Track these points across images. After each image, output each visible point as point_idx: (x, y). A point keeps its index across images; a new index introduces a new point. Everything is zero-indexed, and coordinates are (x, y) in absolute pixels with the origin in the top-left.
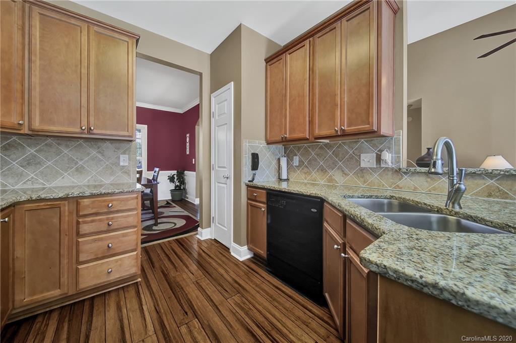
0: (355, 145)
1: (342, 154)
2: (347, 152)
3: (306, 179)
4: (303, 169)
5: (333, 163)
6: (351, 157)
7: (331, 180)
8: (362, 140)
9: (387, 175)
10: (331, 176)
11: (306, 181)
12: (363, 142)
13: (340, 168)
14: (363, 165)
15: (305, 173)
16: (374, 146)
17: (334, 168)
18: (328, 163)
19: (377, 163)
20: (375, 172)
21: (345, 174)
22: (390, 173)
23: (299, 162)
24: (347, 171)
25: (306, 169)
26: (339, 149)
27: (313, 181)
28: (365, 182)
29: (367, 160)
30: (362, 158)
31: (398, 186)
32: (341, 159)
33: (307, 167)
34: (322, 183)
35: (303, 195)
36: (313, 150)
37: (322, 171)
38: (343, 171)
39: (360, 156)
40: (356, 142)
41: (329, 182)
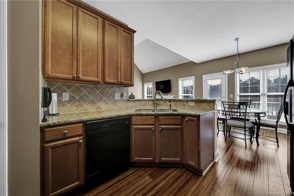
0: (112, 88)
1: (106, 93)
2: (108, 92)
3: (77, 110)
4: (74, 103)
5: (100, 98)
6: (110, 95)
7: (99, 108)
8: (115, 87)
9: (124, 102)
10: (99, 105)
11: (77, 112)
12: (116, 88)
13: (104, 101)
14: (116, 99)
15: (77, 106)
16: (120, 90)
17: (101, 101)
18: (97, 98)
19: (121, 97)
20: (120, 101)
21: (107, 104)
22: (125, 102)
23: (70, 97)
24: (108, 102)
25: (78, 103)
26: (104, 90)
27: (85, 111)
28: (116, 106)
29: (117, 96)
30: (115, 95)
31: (127, 106)
32: (105, 96)
33: (79, 101)
34: (93, 110)
35: (121, 116)
36: (85, 89)
37: (92, 103)
38: (106, 102)
39: (114, 94)
40: (112, 87)
41: (97, 110)
